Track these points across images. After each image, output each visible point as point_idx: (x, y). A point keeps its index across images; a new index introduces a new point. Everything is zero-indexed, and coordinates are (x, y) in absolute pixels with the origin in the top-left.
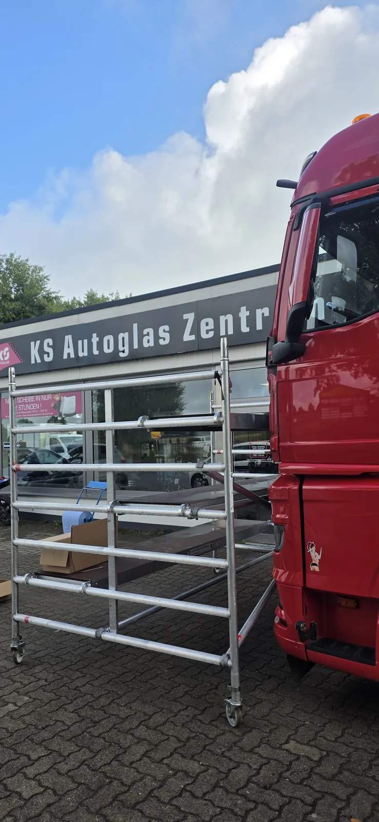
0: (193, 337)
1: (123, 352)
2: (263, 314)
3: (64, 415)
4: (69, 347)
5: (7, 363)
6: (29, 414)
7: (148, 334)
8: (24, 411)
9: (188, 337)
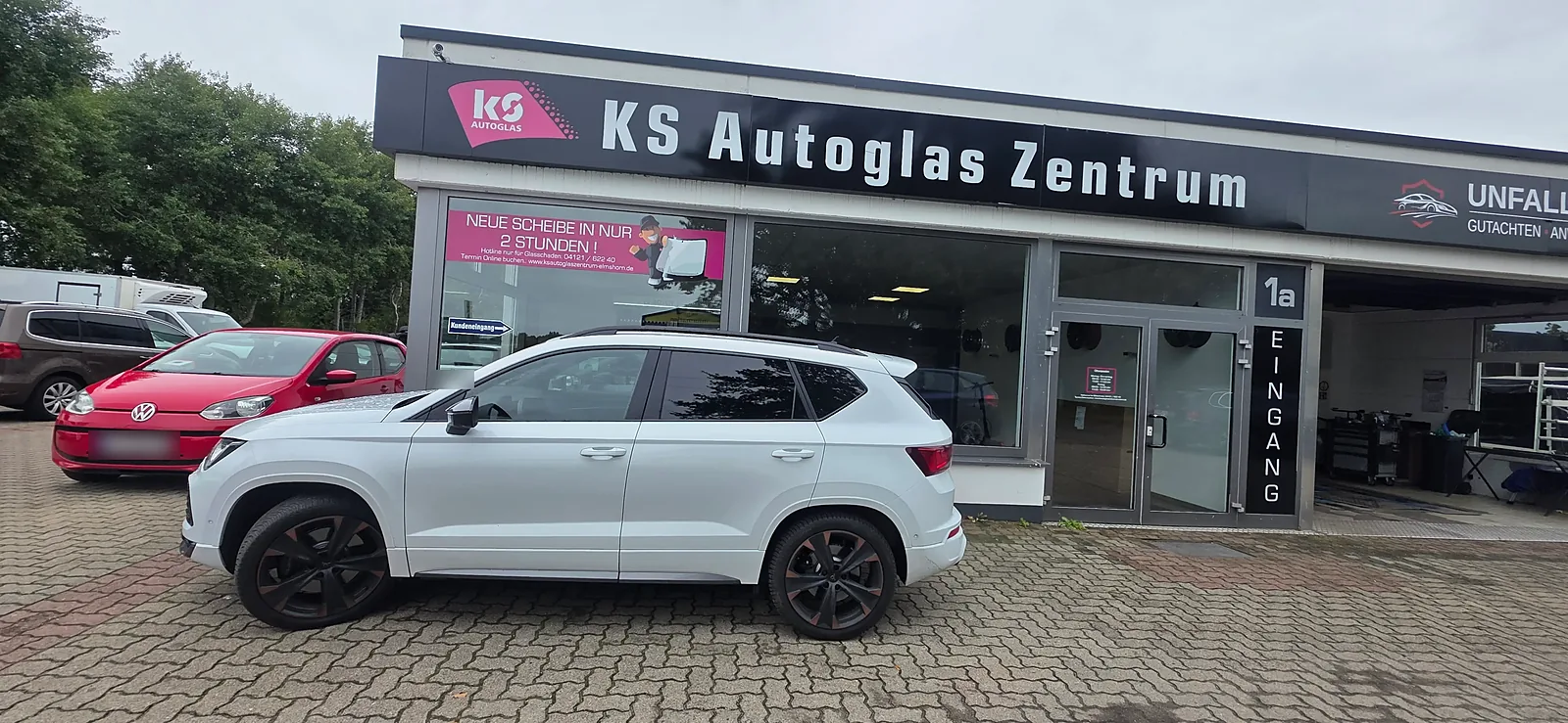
0: (1031, 184)
1: (876, 176)
2: (1157, 177)
3: (669, 276)
4: (727, 137)
5: (513, 128)
6: (555, 260)
7: (936, 157)
8: (533, 250)
9: (1019, 180)
